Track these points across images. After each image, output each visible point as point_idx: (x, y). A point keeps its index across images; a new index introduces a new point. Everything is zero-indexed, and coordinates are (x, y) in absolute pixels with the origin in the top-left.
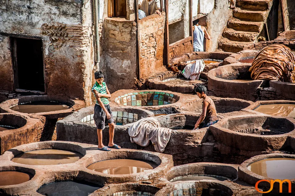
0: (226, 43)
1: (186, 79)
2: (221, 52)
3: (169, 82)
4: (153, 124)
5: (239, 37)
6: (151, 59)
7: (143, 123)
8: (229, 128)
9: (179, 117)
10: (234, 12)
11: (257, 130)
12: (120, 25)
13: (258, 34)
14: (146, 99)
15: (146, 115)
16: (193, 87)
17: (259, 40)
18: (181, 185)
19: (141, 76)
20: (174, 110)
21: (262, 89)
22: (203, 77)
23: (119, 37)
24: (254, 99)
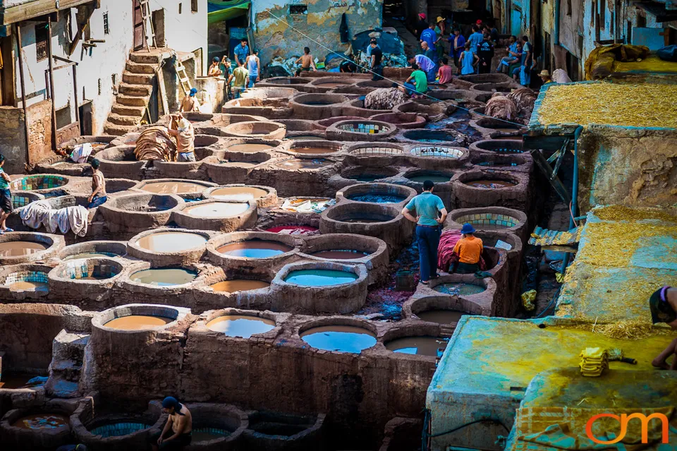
0: (111, 128)
1: (74, 162)
2: (107, 135)
3: (58, 166)
4: (44, 206)
5: (124, 121)
6: (40, 144)
7: (35, 206)
8: (117, 207)
9: (70, 199)
10: (117, 98)
11: (143, 207)
12: (9, 113)
13: (141, 118)
15: (37, 198)
16: (81, 169)
17: (142, 124)
18: (73, 263)
19: (30, 161)
20: (63, 193)
21: (146, 169)
23: (8, 125)
24: (139, 178)
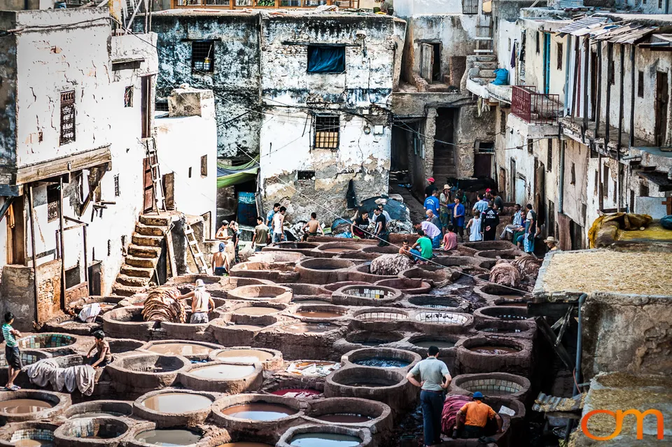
0: (119, 288)
1: (82, 322)
2: (115, 296)
3: (64, 325)
4: (52, 365)
5: (132, 282)
6: (49, 304)
7: (42, 364)
8: (124, 367)
9: (77, 358)
10: (126, 259)
11: (150, 368)
12: (19, 271)
13: (149, 279)
14: (44, 342)
15: (45, 357)
16: (89, 329)
17: (150, 285)
18: (79, 422)
19: (39, 320)
20: (71, 352)
21: (153, 329)
22: (99, 320)
23: (18, 283)
24: (147, 339)
